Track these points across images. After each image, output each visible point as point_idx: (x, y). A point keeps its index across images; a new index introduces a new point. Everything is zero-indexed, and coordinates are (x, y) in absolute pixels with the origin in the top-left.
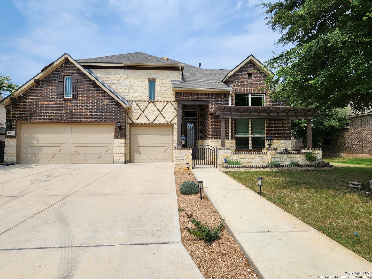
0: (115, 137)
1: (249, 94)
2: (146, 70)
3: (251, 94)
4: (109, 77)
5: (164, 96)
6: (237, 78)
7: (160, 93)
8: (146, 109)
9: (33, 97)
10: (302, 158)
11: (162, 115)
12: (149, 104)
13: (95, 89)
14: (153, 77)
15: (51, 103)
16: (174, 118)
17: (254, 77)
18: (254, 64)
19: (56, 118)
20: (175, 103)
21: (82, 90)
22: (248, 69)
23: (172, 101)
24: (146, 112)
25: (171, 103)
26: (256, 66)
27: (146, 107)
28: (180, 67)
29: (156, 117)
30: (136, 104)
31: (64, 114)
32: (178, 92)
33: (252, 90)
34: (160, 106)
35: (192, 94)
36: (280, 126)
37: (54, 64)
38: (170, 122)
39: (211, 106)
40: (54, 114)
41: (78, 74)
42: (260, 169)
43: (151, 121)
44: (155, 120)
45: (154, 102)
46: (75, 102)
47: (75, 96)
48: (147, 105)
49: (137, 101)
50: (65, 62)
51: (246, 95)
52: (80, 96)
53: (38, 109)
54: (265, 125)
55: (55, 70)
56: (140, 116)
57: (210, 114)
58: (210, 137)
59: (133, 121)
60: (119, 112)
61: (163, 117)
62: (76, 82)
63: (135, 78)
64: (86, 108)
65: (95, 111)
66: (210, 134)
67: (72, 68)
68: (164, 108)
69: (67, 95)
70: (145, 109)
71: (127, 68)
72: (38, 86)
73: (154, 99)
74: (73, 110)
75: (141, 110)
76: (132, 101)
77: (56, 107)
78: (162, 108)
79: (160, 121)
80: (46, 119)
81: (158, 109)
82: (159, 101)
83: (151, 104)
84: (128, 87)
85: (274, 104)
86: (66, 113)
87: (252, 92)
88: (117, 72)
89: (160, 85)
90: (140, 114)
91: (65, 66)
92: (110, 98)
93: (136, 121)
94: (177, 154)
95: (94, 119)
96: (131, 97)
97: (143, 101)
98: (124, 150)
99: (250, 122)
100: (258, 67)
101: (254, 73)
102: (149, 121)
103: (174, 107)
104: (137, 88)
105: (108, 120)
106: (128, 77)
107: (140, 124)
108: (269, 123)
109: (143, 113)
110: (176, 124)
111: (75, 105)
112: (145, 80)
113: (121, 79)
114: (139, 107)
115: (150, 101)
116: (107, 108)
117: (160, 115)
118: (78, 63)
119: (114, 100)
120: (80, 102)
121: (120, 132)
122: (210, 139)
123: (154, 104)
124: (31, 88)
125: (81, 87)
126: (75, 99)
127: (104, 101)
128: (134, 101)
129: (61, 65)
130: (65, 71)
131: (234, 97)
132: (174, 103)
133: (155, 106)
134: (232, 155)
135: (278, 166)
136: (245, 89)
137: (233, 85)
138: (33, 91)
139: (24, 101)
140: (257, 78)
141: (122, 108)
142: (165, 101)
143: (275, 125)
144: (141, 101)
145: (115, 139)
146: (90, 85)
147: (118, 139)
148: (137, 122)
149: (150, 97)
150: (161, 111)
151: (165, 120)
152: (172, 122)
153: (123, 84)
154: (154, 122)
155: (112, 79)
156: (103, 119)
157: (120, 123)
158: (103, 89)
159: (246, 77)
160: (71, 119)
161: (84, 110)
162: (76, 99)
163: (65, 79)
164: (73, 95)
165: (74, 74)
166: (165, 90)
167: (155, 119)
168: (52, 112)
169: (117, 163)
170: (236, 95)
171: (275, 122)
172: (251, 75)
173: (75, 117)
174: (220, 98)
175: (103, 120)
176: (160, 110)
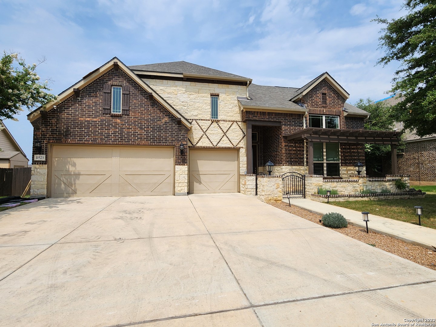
0: (176, 163)
1: (323, 116)
2: (208, 84)
3: (325, 116)
4: (164, 89)
5: (229, 114)
6: (311, 98)
7: (224, 111)
8: (209, 129)
9: (71, 110)
10: (391, 186)
11: (227, 137)
12: (212, 124)
13: (151, 104)
14: (216, 92)
15: (95, 120)
16: (241, 140)
17: (328, 97)
18: (327, 82)
19: (101, 139)
20: (242, 124)
21: (135, 105)
22: (322, 88)
23: (238, 121)
24: (209, 133)
25: (236, 123)
26: (330, 84)
27: (209, 128)
28: (248, 82)
29: (220, 139)
30: (197, 124)
31: (112, 134)
32: (249, 110)
33: (326, 111)
34: (225, 126)
35: (264, 114)
36: (355, 151)
37: (100, 70)
38: (237, 145)
39: (284, 128)
40: (98, 133)
41: (130, 84)
42: (358, 198)
43: (215, 144)
44: (218, 143)
45: (217, 122)
46: (126, 119)
47: (126, 112)
48: (209, 125)
49: (198, 120)
50: (113, 69)
51: (320, 116)
52: (132, 112)
53: (77, 126)
54: (340, 149)
55: (100, 77)
56: (201, 138)
57: (283, 137)
58: (284, 163)
59: (193, 143)
60: (181, 132)
61: (228, 139)
62: (127, 94)
63: (196, 93)
64: (139, 127)
65: (151, 131)
66: (284, 160)
67: (122, 76)
68: (229, 129)
69: (115, 110)
70: (207, 129)
71: (186, 80)
72: (77, 97)
73: (217, 118)
74: (124, 128)
75: (203, 131)
76: (192, 120)
77: (102, 125)
78: (227, 129)
79: (225, 143)
80: (88, 140)
81: (222, 130)
82: (223, 121)
83: (215, 124)
84: (186, 102)
85: (348, 127)
86: (115, 133)
87: (326, 113)
88: (174, 84)
89: (224, 101)
90: (202, 135)
91: (113, 74)
92: (169, 116)
93: (197, 144)
94: (266, 183)
95: (150, 140)
96: (190, 115)
97: (205, 120)
98: (187, 178)
99: (324, 147)
100: (332, 87)
101: (328, 93)
102: (212, 144)
103: (240, 128)
104: (197, 104)
105: (167, 143)
106: (187, 90)
107: (202, 147)
108: (343, 148)
109: (205, 134)
110: (243, 148)
111: (127, 123)
112: (207, 95)
113: (178, 93)
114: (200, 127)
115: (214, 120)
116: (166, 128)
117: (225, 138)
118: (132, 70)
119: (174, 118)
120: (132, 119)
121: (182, 157)
122: (283, 165)
123: (218, 124)
124: (68, 99)
125: (133, 101)
126: (125, 115)
127: (163, 119)
128: (194, 120)
129: (108, 72)
130: (112, 79)
131: (308, 118)
132: (240, 123)
133: (219, 126)
134: (324, 183)
135: (375, 194)
136: (319, 110)
137: (307, 105)
138: (70, 103)
139: (59, 116)
140: (332, 98)
141: (184, 127)
142: (230, 121)
143: (350, 150)
144: (203, 120)
145: (176, 165)
146: (145, 98)
147: (179, 165)
148: (199, 145)
149: (212, 115)
150: (226, 133)
151: (230, 143)
152: (238, 146)
153: (181, 98)
154: (218, 145)
155: (168, 92)
156: (161, 140)
157: (183, 145)
158: (160, 104)
159: (320, 97)
160: (120, 140)
161: (138, 129)
162: (128, 115)
163: (112, 90)
164: (124, 110)
165: (125, 83)
166: (230, 107)
167: (219, 141)
168: (97, 131)
169: (178, 195)
170: (310, 116)
171: (350, 147)
172: (325, 94)
173: (126, 138)
174: (294, 118)
175: (161, 142)
176: (225, 131)
